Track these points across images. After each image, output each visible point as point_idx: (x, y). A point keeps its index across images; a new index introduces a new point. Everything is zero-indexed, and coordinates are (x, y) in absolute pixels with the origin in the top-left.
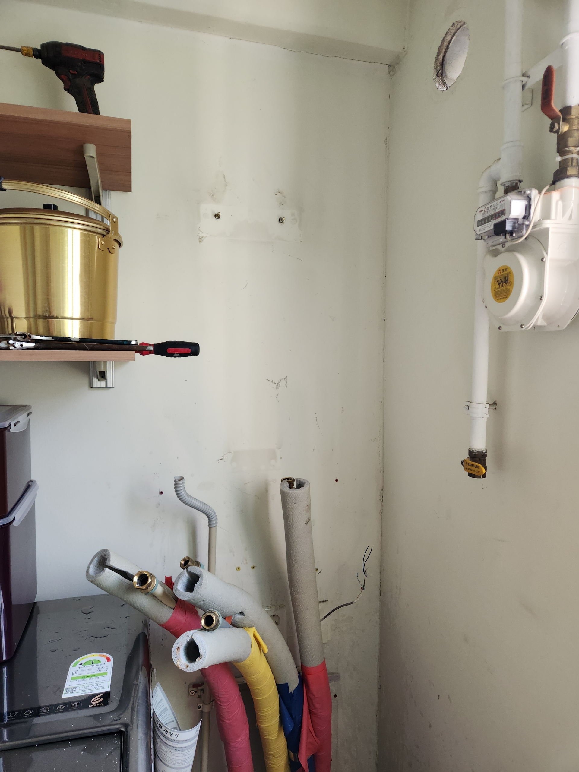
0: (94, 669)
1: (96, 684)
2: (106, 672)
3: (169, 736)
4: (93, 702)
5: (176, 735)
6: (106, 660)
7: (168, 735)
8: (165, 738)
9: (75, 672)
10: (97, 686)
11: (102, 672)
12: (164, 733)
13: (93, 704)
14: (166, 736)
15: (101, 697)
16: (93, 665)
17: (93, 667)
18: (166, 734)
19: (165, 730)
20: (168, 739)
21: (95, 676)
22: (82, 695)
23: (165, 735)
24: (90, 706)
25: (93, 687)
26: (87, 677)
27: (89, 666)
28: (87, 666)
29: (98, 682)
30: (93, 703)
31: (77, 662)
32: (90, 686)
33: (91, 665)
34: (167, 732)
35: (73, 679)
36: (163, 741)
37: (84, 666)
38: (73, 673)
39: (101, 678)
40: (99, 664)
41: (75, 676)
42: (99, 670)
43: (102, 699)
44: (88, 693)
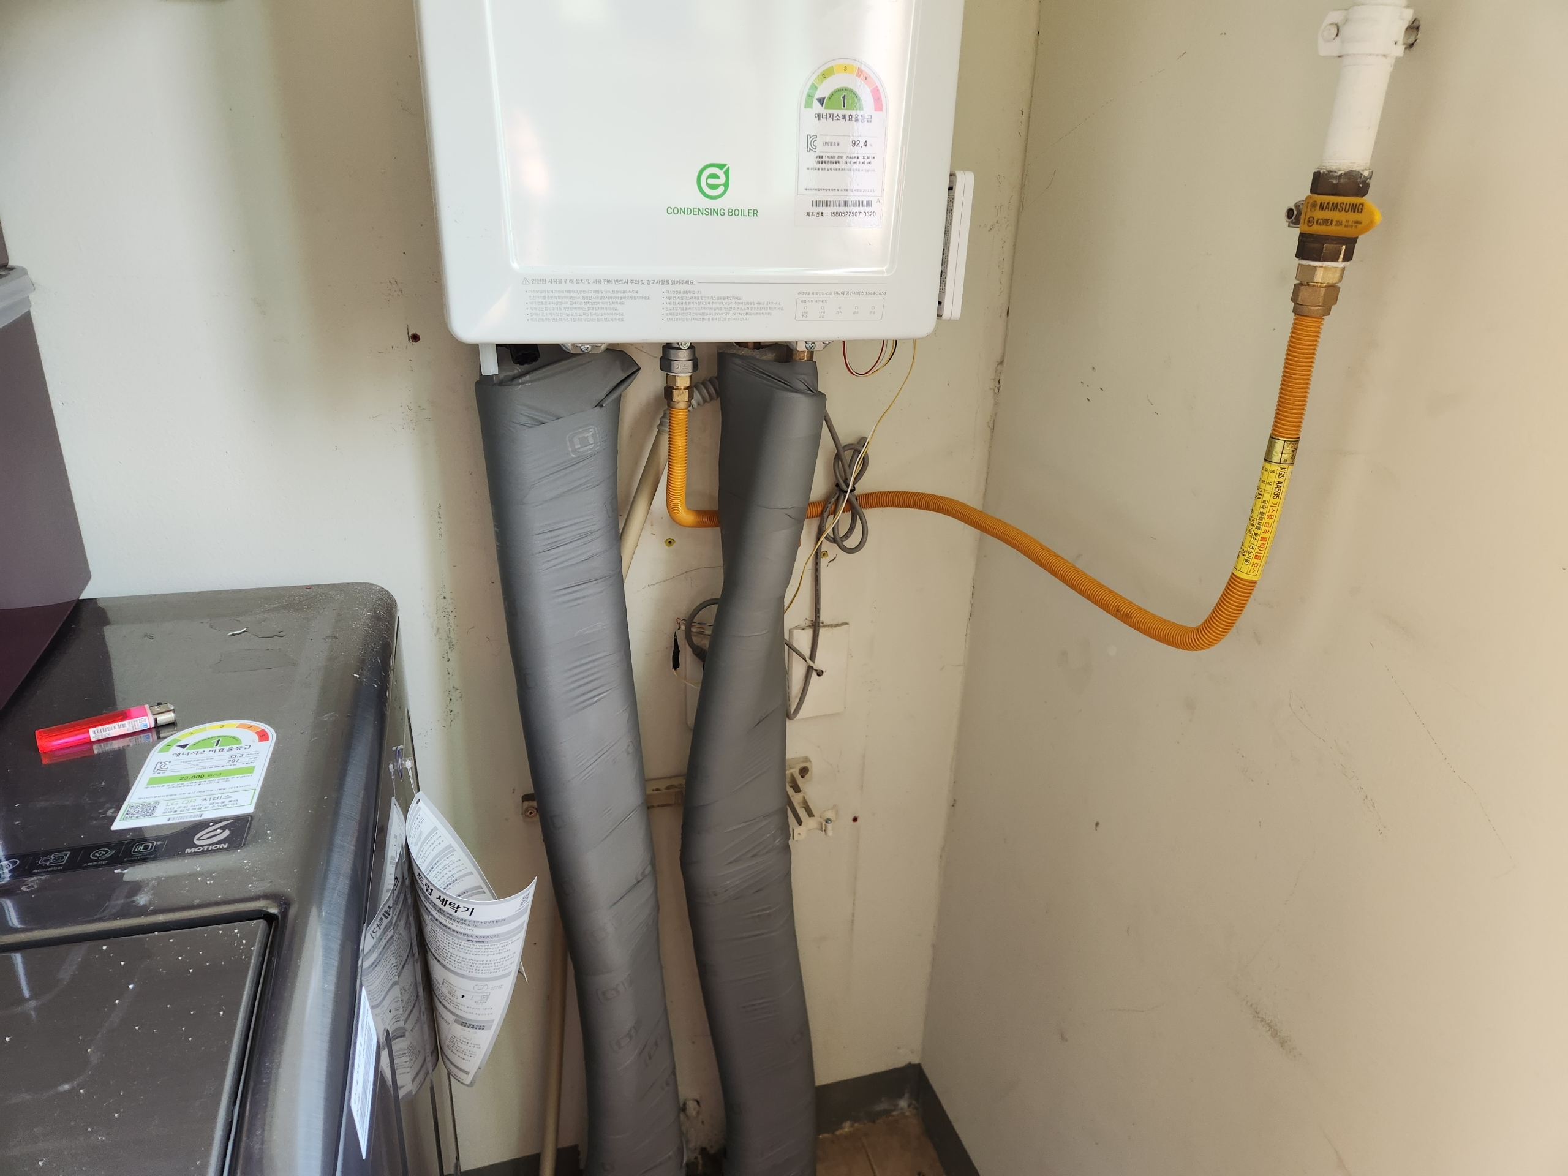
0: (219, 759)
1: (216, 796)
2: (253, 765)
3: (452, 912)
4: (199, 839)
5: (468, 909)
6: (256, 737)
7: (447, 908)
8: (442, 914)
9: (162, 766)
10: (218, 801)
11: (239, 766)
12: (439, 903)
13: (197, 846)
14: (444, 911)
15: (223, 828)
16: (218, 748)
17: (217, 753)
18: (442, 907)
19: (439, 898)
20: (450, 917)
21: (220, 774)
22: (171, 822)
23: (440, 909)
24: (188, 850)
25: (207, 803)
26: (195, 777)
27: (207, 750)
28: (201, 750)
29: (222, 791)
30: (196, 842)
31: (174, 739)
32: (199, 801)
33: (211, 749)
34: (444, 902)
35: (152, 782)
36: (437, 920)
37: (191, 751)
38: (158, 767)
39: (235, 782)
40: (234, 747)
41: (161, 775)
42: (233, 760)
43: (227, 833)
44: (194, 816)
